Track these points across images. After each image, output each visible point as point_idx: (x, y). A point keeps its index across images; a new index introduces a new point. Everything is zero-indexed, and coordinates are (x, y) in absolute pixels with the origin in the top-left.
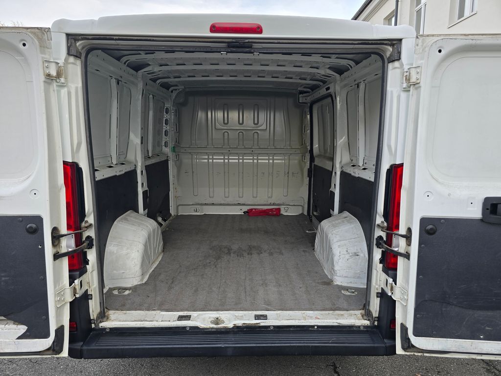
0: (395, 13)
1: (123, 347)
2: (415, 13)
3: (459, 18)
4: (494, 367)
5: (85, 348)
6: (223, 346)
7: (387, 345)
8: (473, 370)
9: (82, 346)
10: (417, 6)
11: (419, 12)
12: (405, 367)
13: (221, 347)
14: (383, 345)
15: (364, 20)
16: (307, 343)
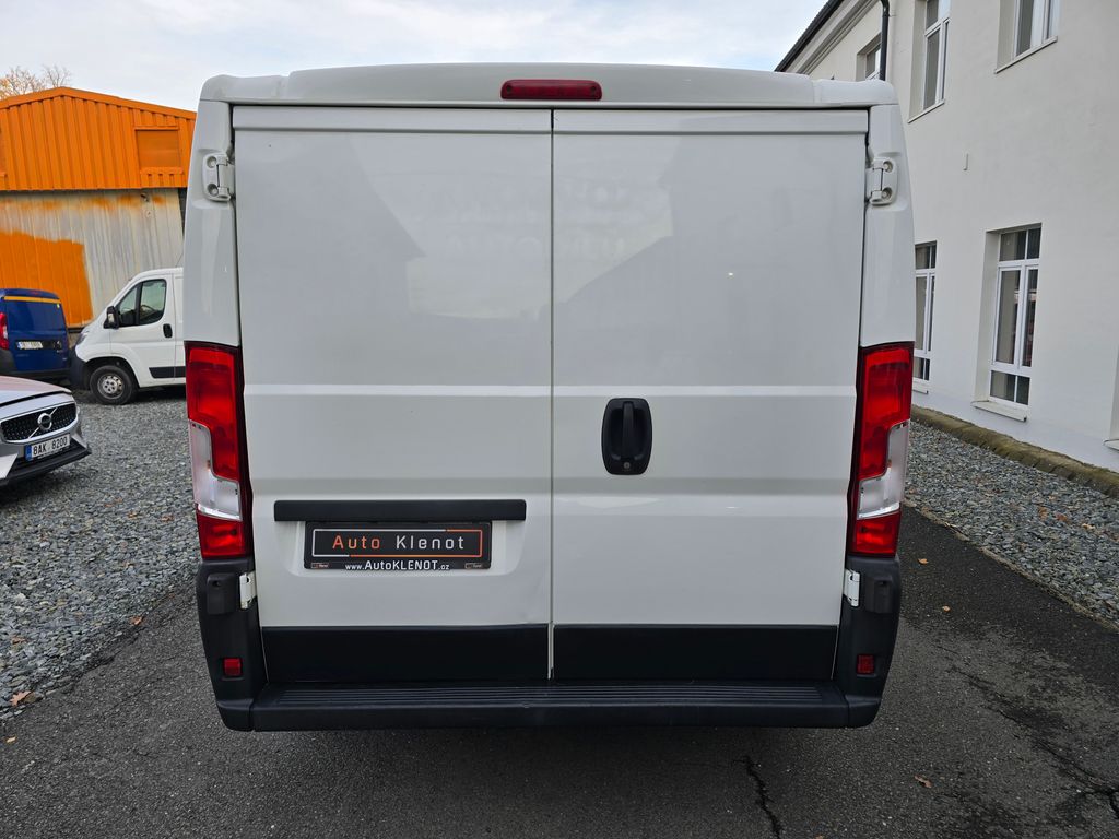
0: (881, 42)
1: (331, 708)
2: (925, 42)
3: (1020, 51)
4: (1076, 766)
5: (257, 708)
6: (526, 706)
7: (851, 705)
8: (1031, 770)
9: (252, 706)
10: (929, 25)
11: (933, 39)
12: (893, 765)
13: (522, 709)
14: (844, 706)
15: (801, 71)
16: (691, 702)
